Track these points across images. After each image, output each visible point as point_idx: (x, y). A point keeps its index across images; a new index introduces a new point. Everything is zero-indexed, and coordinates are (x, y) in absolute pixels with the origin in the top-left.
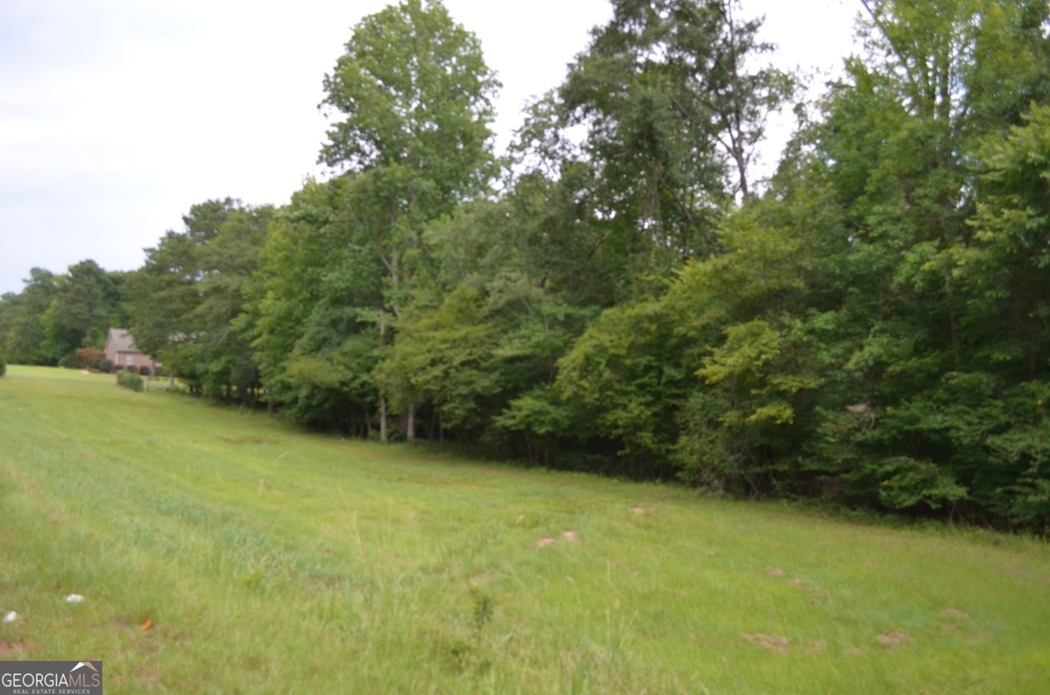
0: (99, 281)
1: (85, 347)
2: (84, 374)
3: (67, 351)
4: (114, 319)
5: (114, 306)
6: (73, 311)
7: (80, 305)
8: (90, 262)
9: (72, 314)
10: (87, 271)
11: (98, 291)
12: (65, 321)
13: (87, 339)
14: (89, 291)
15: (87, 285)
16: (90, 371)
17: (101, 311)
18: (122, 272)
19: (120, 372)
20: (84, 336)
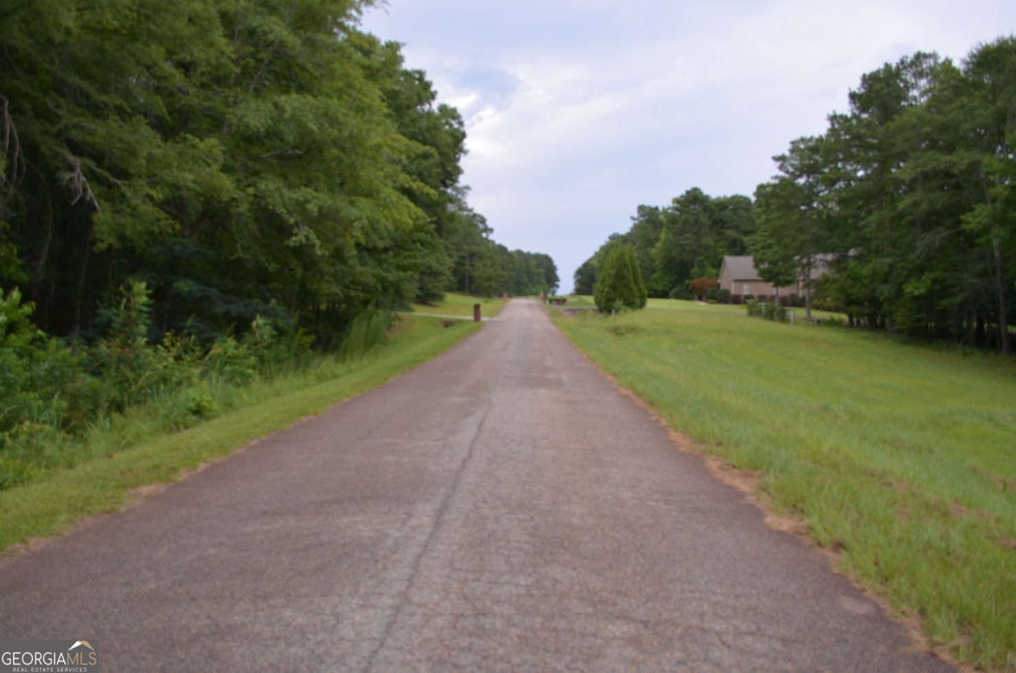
0: (705, 209)
1: (693, 278)
2: (701, 305)
3: (675, 283)
4: (721, 247)
5: (719, 234)
6: (683, 242)
7: (688, 235)
8: (695, 189)
9: (680, 245)
10: (694, 198)
11: (704, 219)
12: (674, 253)
13: (695, 270)
14: (695, 220)
15: (694, 214)
16: (706, 301)
17: (708, 241)
18: (725, 198)
19: (750, 302)
20: (693, 267)
